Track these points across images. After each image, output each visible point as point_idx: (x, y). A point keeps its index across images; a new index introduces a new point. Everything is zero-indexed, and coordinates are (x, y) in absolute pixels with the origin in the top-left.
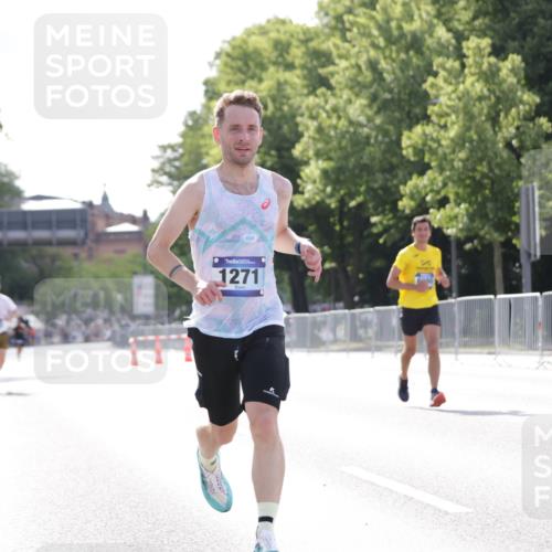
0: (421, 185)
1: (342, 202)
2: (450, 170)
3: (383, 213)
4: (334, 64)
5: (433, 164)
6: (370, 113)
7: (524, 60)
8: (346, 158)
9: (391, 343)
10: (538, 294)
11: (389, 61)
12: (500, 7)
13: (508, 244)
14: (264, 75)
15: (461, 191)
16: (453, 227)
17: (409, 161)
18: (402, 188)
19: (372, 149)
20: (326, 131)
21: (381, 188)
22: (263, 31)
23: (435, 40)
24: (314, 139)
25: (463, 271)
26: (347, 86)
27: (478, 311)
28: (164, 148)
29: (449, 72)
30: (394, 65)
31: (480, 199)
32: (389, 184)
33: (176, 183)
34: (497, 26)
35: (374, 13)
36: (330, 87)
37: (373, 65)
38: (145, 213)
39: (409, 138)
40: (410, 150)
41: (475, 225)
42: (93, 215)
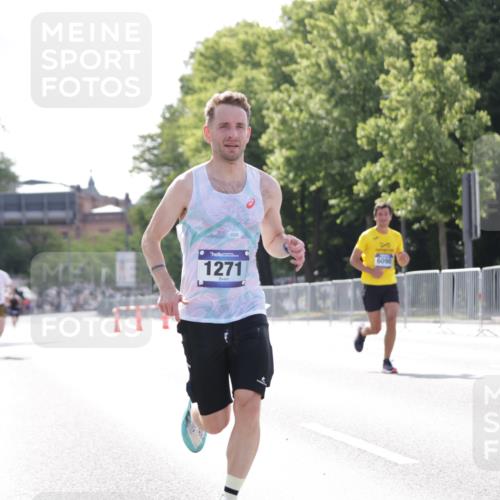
0: (374, 172)
1: (304, 187)
2: (400, 158)
3: (340, 196)
4: (296, 63)
5: (385, 153)
6: (329, 107)
7: (466, 59)
8: (307, 147)
9: (347, 313)
10: (478, 269)
11: (346, 61)
12: (445, 12)
13: (451, 225)
14: (234, 73)
15: (409, 176)
16: (403, 209)
17: (363, 150)
18: (357, 174)
19: (330, 139)
20: (290, 122)
21: (339, 174)
22: (232, 33)
23: (386, 41)
24: (279, 130)
25: (412, 248)
26: (307, 83)
27: (425, 284)
28: (144, 138)
29: (399, 70)
30: (351, 64)
31: (426, 184)
32: (345, 170)
33: (155, 169)
34: (442, 30)
35: (332, 17)
36: (293, 84)
37: (331, 64)
38: (127, 196)
39: (363, 129)
40: (364, 140)
41: (423, 206)
42: (81, 198)
